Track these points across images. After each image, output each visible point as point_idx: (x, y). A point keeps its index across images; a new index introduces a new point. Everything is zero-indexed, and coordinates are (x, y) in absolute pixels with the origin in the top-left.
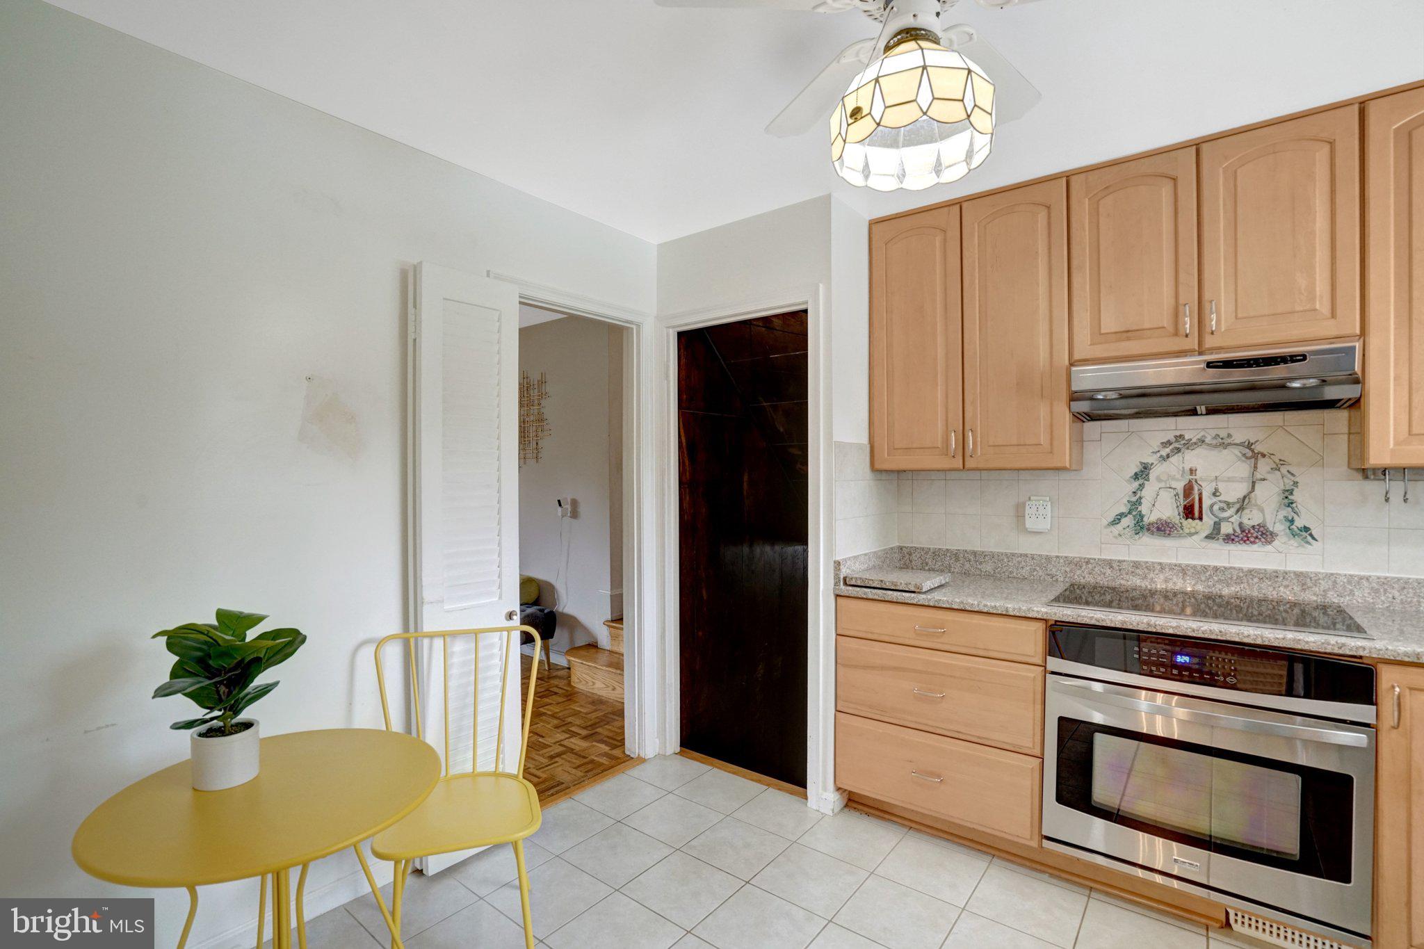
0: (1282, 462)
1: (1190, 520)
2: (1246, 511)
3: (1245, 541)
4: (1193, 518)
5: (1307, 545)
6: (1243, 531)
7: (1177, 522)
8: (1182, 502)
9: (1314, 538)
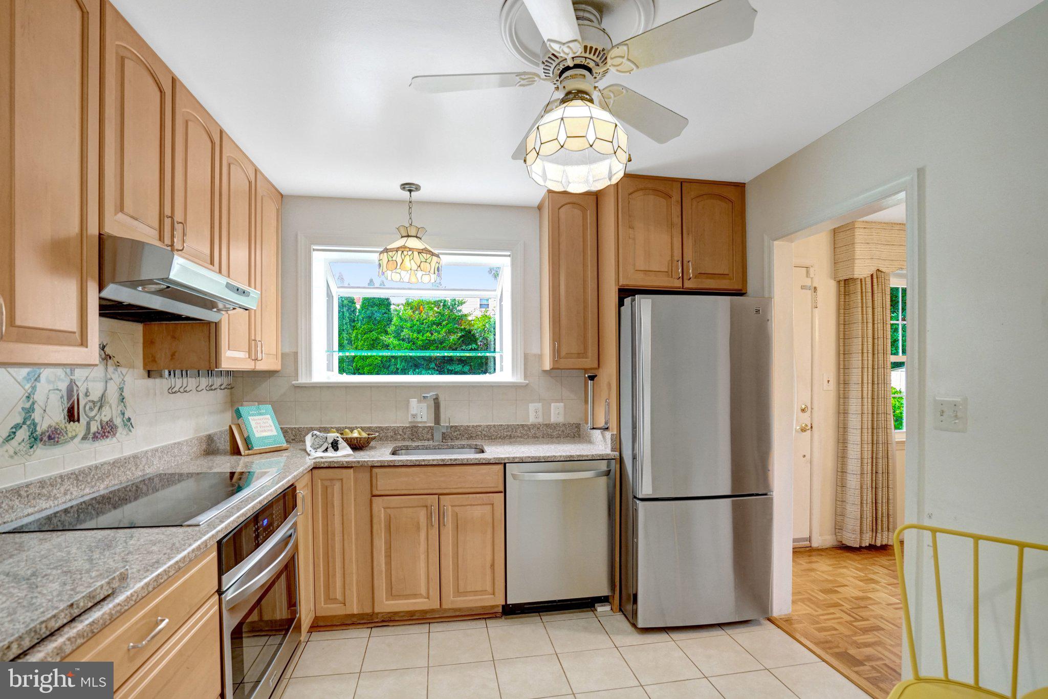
0: (118, 364)
1: (72, 423)
2: (104, 408)
3: (103, 437)
4: (74, 421)
5: (130, 433)
6: (102, 428)
7: (63, 427)
8: (67, 406)
9: (132, 427)
